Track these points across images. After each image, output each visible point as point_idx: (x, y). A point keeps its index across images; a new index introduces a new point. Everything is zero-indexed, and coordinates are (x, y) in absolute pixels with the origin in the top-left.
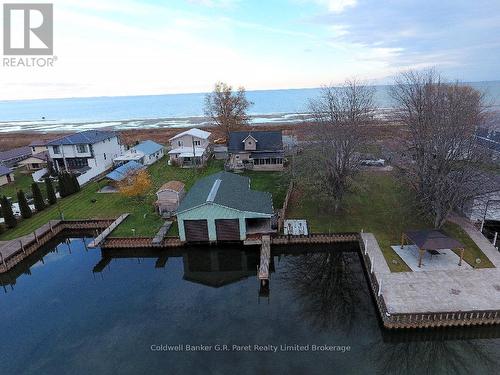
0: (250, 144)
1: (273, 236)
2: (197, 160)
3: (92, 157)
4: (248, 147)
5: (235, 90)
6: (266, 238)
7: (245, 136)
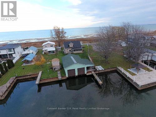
0: (71, 45)
1: (94, 71)
2: (53, 52)
3: (14, 53)
4: (70, 46)
5: (61, 28)
6: (93, 72)
7: (69, 43)
